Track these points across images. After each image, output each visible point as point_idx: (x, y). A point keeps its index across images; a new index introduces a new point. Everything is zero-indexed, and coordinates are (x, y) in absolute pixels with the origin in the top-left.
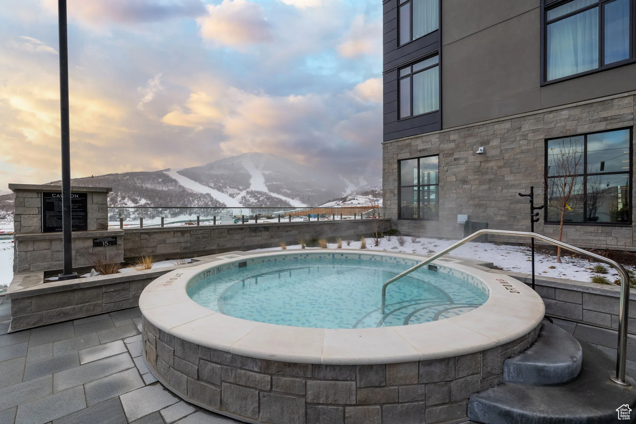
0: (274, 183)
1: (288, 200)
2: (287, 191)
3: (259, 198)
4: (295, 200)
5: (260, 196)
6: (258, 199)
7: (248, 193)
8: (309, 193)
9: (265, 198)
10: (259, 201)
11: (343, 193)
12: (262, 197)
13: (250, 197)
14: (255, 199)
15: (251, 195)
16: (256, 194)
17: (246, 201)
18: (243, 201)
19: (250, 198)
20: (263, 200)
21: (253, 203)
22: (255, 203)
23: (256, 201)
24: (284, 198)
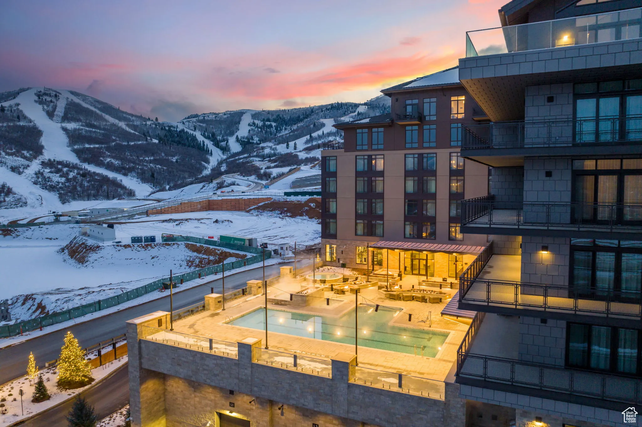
0: (87, 146)
1: (119, 177)
2: (113, 161)
3: (67, 174)
4: (129, 177)
5: (68, 170)
6: (65, 175)
7: (43, 164)
8: (151, 165)
9: (78, 174)
10: (68, 180)
11: (206, 165)
12: (71, 171)
13: (51, 172)
14: (61, 176)
15: (51, 168)
16: (60, 167)
17: (45, 180)
18: (40, 180)
19: (51, 175)
20: (75, 178)
21: (59, 182)
22: (62, 184)
23: (63, 180)
24: (111, 175)
